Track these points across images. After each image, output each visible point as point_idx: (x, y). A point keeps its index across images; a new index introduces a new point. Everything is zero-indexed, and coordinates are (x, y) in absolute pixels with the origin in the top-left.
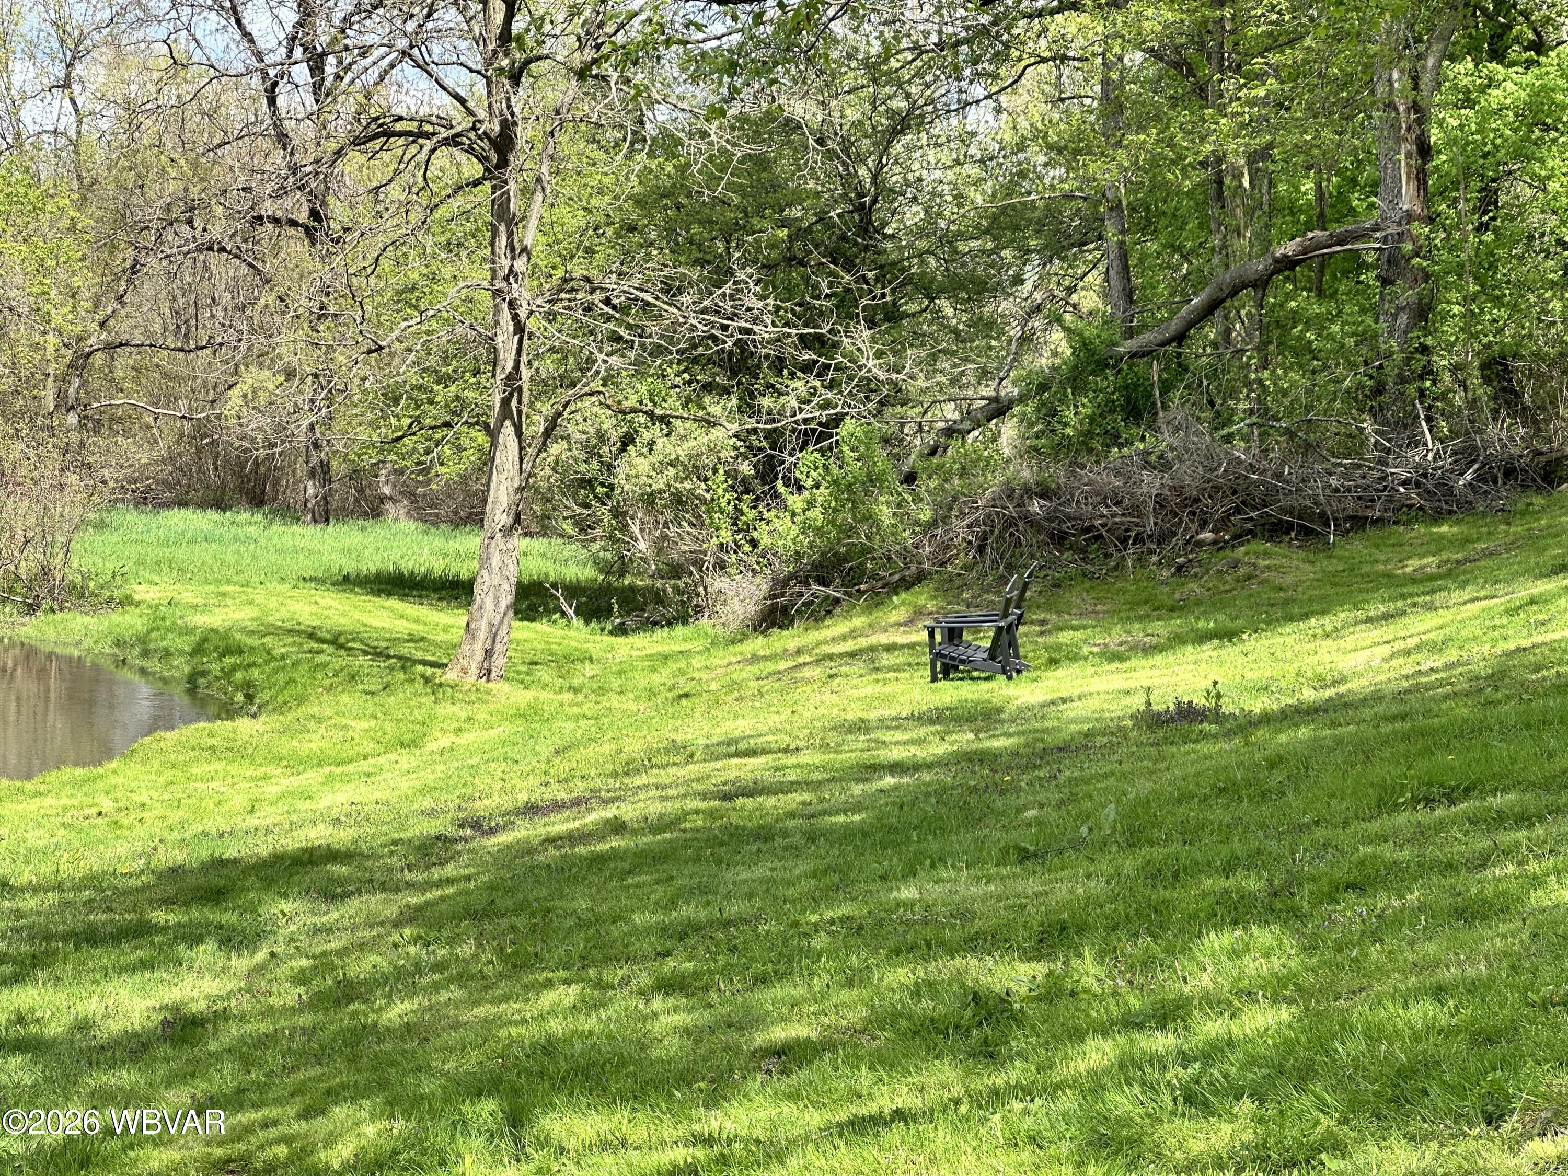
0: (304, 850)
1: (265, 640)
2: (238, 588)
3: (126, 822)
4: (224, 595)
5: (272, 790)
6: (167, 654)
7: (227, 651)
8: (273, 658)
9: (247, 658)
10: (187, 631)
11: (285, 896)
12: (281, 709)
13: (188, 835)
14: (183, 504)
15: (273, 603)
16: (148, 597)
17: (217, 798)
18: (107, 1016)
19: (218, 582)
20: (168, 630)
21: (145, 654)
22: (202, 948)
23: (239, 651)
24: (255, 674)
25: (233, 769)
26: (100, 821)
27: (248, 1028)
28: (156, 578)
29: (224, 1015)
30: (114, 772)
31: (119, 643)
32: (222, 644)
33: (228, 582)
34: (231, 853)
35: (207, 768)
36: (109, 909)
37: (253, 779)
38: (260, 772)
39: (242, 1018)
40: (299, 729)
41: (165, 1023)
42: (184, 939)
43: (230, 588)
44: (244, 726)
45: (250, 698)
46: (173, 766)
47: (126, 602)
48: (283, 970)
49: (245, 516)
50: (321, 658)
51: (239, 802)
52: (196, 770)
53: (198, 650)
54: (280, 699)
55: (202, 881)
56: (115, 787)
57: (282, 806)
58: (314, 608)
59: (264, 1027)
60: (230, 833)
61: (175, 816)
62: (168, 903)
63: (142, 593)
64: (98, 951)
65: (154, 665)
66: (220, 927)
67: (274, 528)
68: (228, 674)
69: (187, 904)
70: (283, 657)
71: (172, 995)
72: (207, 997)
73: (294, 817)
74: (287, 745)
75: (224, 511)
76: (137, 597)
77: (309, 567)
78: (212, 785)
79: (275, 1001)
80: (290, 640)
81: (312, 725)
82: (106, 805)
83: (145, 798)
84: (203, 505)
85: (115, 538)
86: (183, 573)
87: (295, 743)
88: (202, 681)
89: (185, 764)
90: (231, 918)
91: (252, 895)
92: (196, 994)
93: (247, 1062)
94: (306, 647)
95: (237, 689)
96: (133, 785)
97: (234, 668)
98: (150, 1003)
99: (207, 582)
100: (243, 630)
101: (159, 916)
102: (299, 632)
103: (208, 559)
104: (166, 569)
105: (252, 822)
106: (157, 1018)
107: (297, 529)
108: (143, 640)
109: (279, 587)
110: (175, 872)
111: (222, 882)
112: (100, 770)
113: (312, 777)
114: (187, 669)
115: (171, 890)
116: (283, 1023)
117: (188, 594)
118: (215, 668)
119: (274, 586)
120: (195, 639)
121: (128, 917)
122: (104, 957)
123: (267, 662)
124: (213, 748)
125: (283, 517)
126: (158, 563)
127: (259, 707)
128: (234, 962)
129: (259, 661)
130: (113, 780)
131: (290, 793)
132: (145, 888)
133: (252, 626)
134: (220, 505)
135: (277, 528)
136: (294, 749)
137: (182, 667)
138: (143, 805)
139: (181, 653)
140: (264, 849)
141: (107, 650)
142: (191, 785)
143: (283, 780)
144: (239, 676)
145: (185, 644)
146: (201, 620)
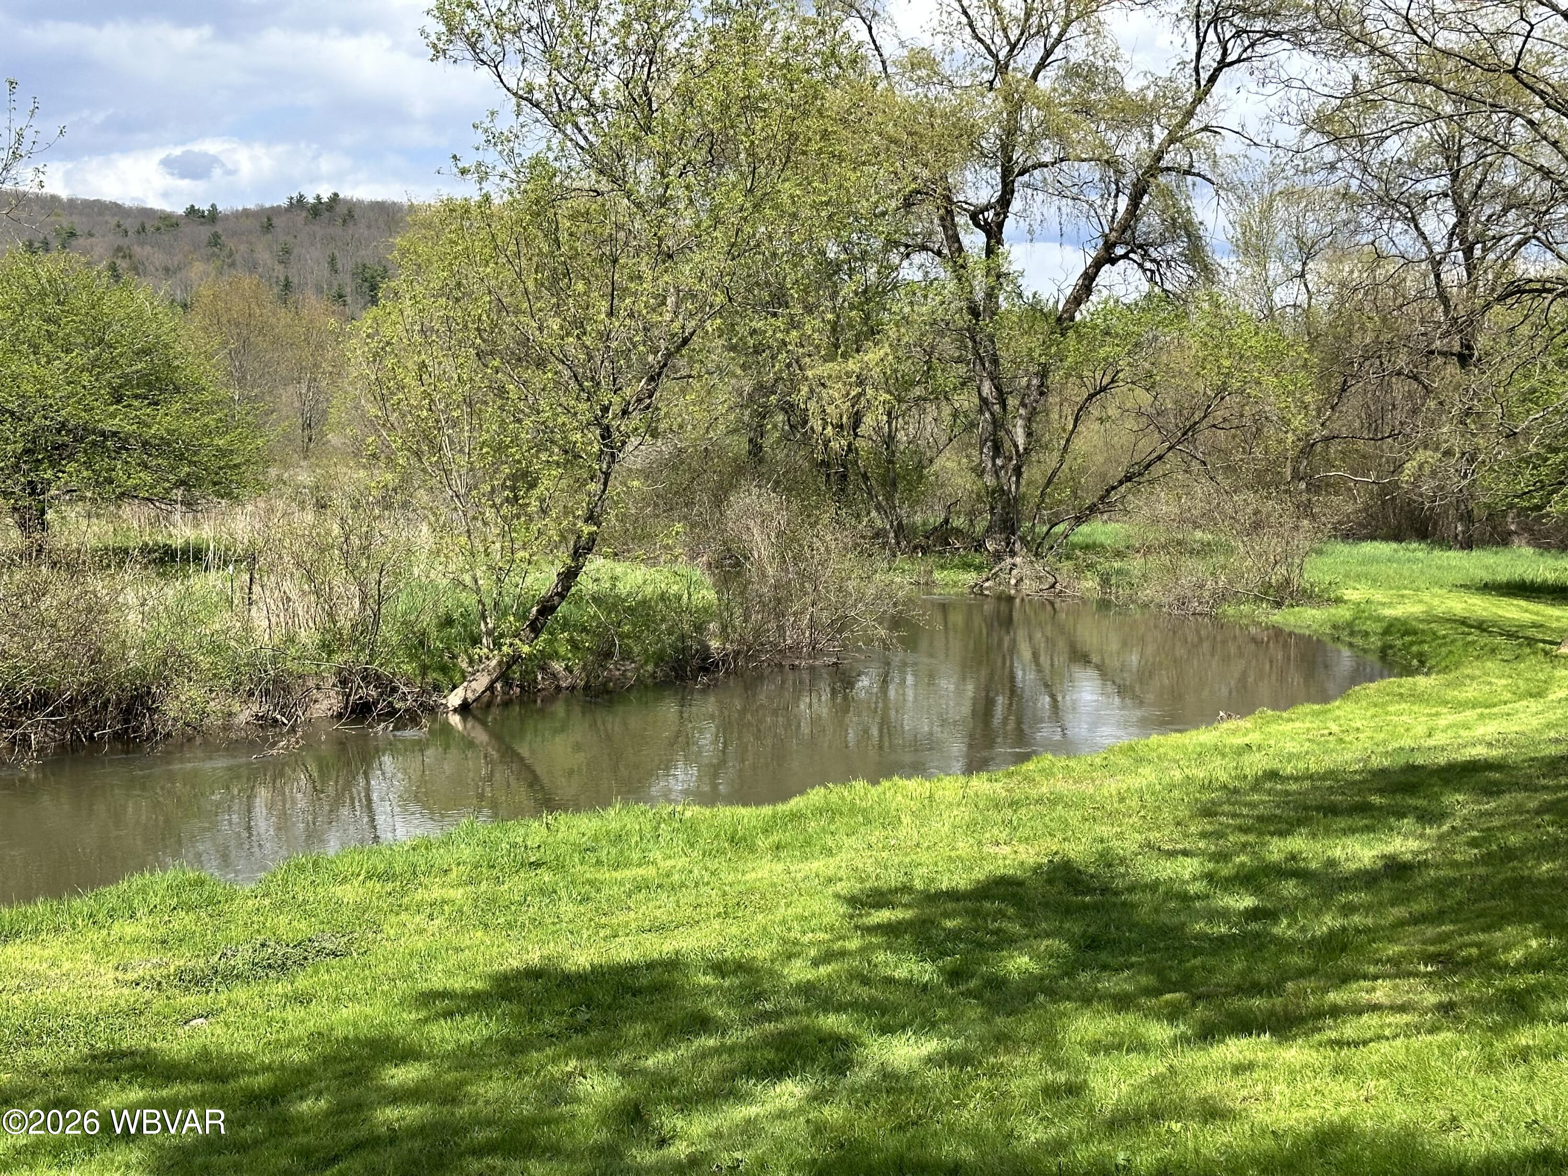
0: (1469, 762)
1: (1432, 625)
2: (1411, 592)
3: (1347, 739)
4: (1403, 596)
5: (1442, 722)
6: (1366, 634)
7: (1407, 633)
8: (1438, 638)
9: (1420, 637)
10: (1379, 619)
11: (1458, 790)
12: (1446, 670)
13: (1390, 749)
14: (1373, 538)
15: (1436, 602)
16: (1352, 598)
17: (1406, 726)
18: (1347, 860)
19: (1398, 588)
20: (1367, 618)
21: (1352, 634)
22: (1406, 821)
23: (1415, 632)
24: (1426, 647)
25: (1415, 708)
26: (1331, 738)
27: (1442, 873)
28: (1358, 586)
29: (1425, 864)
30: (1338, 708)
31: (1334, 627)
32: (1403, 628)
33: (1405, 588)
34: (1420, 761)
35: (1397, 707)
36: (1343, 793)
37: (1429, 715)
38: (1434, 710)
39: (1437, 867)
40: (1457, 684)
41: (1386, 866)
42: (1394, 814)
43: (1407, 592)
44: (1422, 682)
45: (1422, 663)
46: (1375, 706)
47: (1339, 600)
48: (1463, 838)
49: (1415, 545)
50: (1470, 638)
51: (1421, 730)
52: (1391, 709)
53: (1387, 632)
54: (1443, 664)
55: (1402, 778)
56: (1339, 717)
57: (1450, 733)
58: (1464, 605)
59: (1452, 873)
60: (1418, 749)
61: (1381, 736)
62: (1381, 791)
63: (1350, 595)
64: (1338, 819)
65: (1358, 641)
66: (1416, 808)
67: (1435, 552)
68: (1407, 647)
69: (1394, 792)
70: (1444, 637)
71: (1389, 849)
72: (1412, 852)
73: (1460, 741)
74: (1451, 694)
75: (1401, 542)
76: (1345, 598)
77: (1460, 579)
78: (1402, 718)
79: (1457, 857)
80: (1449, 626)
81: (1468, 681)
82: (1334, 728)
83: (1359, 724)
84: (1386, 538)
85: (1329, 560)
86: (1375, 582)
87: (1456, 693)
88: (1390, 652)
89: (1384, 705)
90: (1421, 803)
91: (1436, 789)
92: (1403, 849)
93: (1442, 894)
94: (1460, 631)
95: (1413, 658)
96: (1351, 716)
97: (1412, 643)
98: (1374, 853)
99: (1391, 588)
100: (1417, 619)
101: (1376, 799)
102: (1455, 621)
103: (1391, 572)
104: (1363, 581)
105: (1431, 742)
106: (1380, 863)
107: (1451, 554)
108: (1350, 625)
109: (1439, 591)
110: (1383, 772)
111: (1415, 780)
112: (1329, 706)
113: (1470, 715)
114: (1379, 644)
115: (1383, 784)
116: (1465, 871)
117: (1379, 596)
118: (1399, 643)
119: (1436, 590)
120: (1385, 624)
121: (1357, 799)
122: (1342, 822)
123: (1434, 640)
124: (1401, 695)
125: (1441, 545)
126: (1358, 576)
127: (1429, 669)
128: (1428, 831)
129: (1428, 639)
130: (1337, 713)
131: (1455, 725)
132: (1364, 781)
133: (1422, 616)
134: (1397, 537)
135: (1437, 553)
136: (1455, 697)
137: (1375, 642)
138: (1358, 729)
139: (1375, 634)
140: (1442, 760)
141: (1328, 631)
142: (1388, 718)
143: (1449, 717)
144: (1415, 649)
145: (1378, 627)
146: (1387, 612)
